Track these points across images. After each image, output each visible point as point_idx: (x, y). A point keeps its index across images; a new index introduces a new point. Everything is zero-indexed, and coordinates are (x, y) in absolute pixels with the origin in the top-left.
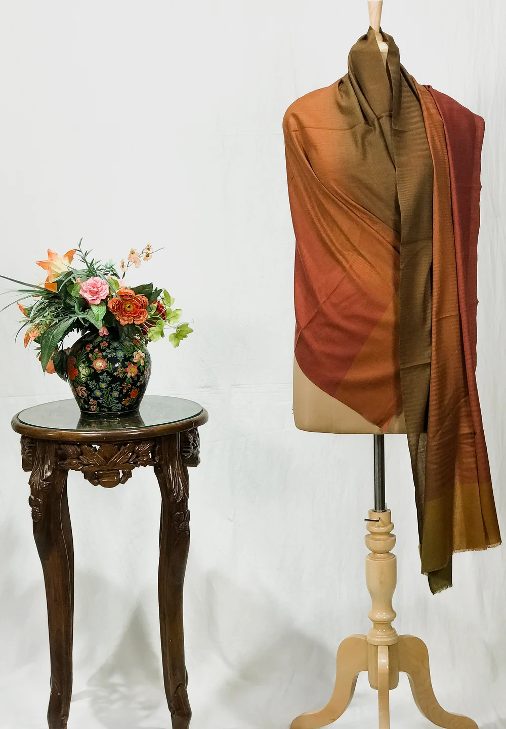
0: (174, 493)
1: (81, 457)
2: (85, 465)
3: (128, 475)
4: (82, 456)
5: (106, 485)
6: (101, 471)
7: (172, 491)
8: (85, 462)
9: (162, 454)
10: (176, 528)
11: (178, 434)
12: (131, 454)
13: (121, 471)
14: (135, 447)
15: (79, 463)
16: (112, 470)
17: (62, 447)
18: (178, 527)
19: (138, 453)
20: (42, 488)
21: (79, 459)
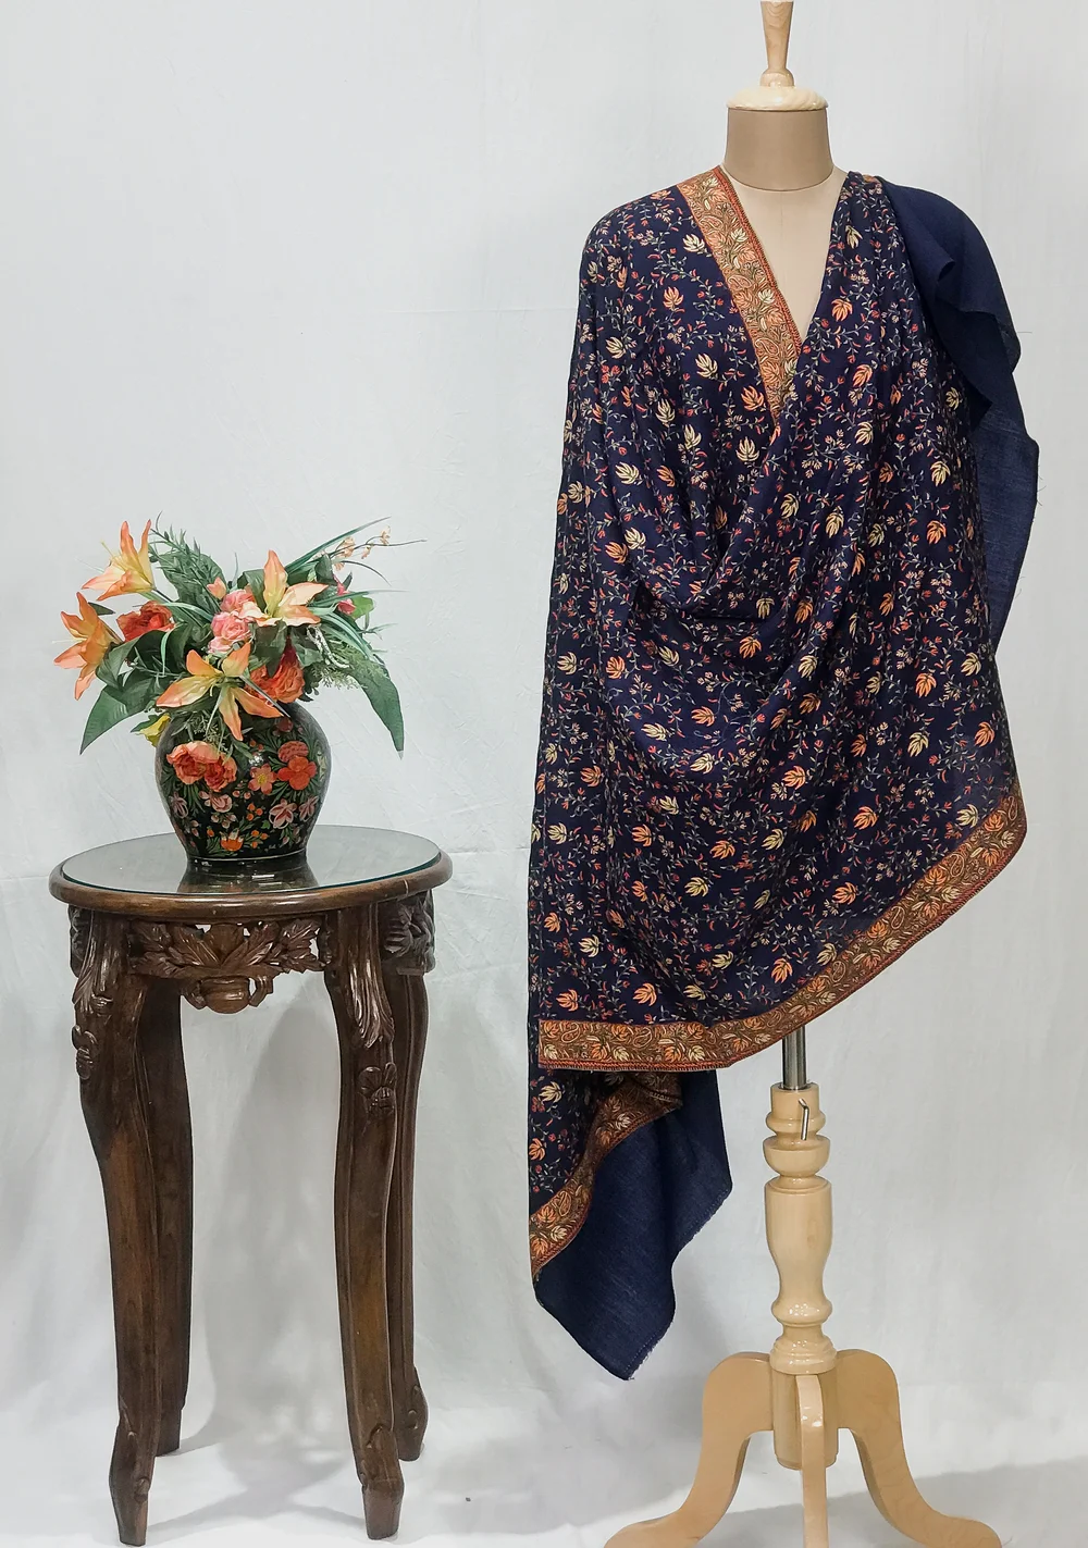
0: (361, 1026)
1: (170, 949)
3: (266, 989)
6: (209, 978)
7: (357, 1024)
8: (181, 962)
9: (338, 948)
10: (365, 1100)
11: (374, 906)
12: (271, 945)
13: (252, 981)
14: (280, 931)
15: (168, 961)
16: (233, 977)
17: (136, 927)
18: (369, 1096)
19: (286, 944)
20: (95, 1012)
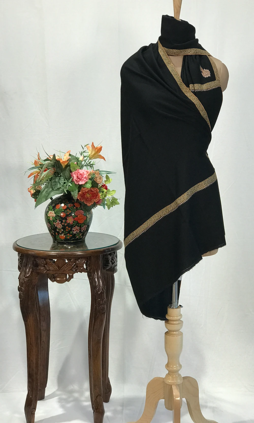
0: (97, 288)
1: (46, 266)
2: (48, 270)
3: (71, 277)
4: (46, 264)
5: (59, 282)
6: (56, 274)
7: (96, 287)
8: (48, 269)
9: (91, 266)
10: (98, 308)
11: (101, 255)
12: (73, 265)
13: (68, 275)
14: (76, 261)
15: (45, 269)
16: (63, 274)
17: (36, 259)
19: (77, 265)
20: (24, 282)
21: (45, 267)
